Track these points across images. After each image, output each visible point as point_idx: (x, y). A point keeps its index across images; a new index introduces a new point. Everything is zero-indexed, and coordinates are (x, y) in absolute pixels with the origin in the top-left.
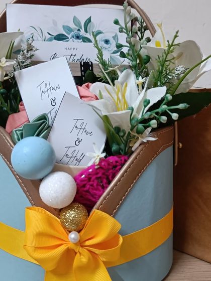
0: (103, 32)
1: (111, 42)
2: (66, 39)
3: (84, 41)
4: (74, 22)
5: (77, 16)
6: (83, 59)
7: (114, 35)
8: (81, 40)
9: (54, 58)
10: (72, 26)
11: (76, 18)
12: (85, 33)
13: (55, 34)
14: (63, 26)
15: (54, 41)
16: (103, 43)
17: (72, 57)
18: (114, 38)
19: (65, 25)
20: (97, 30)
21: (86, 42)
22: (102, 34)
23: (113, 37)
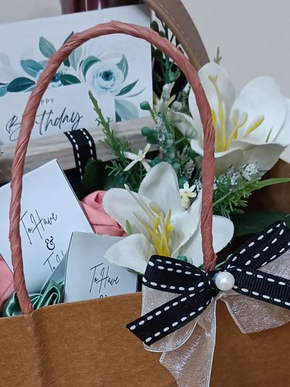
0: (99, 58)
1: (115, 74)
2: (29, 85)
3: (65, 83)
4: (40, 48)
5: (45, 37)
6: (67, 116)
7: (119, 60)
8: (60, 82)
9: (11, 125)
10: (40, 58)
11: (45, 40)
12: (67, 67)
13: (8, 81)
14: (22, 63)
15: (9, 93)
16: (100, 79)
17: (46, 116)
18: (120, 65)
19: (26, 58)
20: (87, 56)
21: (69, 84)
22: (98, 62)
23: (118, 65)
